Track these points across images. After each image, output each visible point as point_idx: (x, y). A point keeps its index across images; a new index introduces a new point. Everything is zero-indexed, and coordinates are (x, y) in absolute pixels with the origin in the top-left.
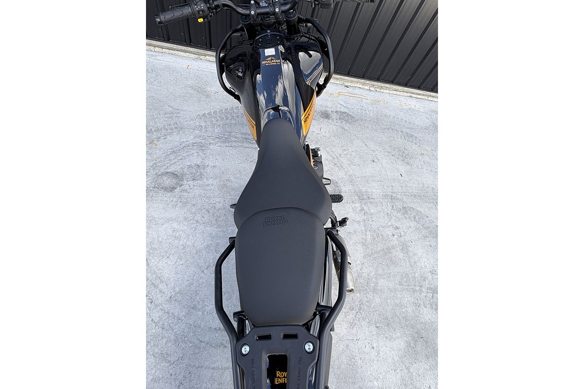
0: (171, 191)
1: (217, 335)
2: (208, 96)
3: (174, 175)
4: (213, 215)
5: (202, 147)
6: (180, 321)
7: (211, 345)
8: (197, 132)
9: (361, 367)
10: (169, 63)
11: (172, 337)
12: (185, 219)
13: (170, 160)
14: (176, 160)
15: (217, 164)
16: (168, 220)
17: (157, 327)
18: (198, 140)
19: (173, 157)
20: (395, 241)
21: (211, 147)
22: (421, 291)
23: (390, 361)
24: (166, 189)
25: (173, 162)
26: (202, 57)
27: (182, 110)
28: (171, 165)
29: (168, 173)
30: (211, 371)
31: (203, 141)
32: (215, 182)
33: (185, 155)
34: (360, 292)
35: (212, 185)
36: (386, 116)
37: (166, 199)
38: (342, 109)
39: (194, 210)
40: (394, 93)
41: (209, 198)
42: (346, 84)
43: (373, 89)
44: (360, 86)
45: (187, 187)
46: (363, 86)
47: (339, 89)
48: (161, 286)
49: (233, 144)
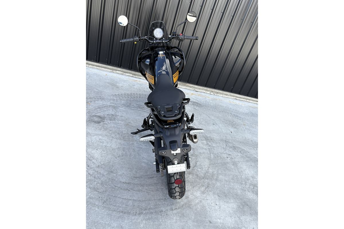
0: (98, 123)
1: (124, 185)
2: (118, 87)
3: (100, 117)
4: (121, 136)
5: (115, 108)
6: (104, 176)
7: (121, 189)
8: (112, 101)
9: (210, 212)
10: (96, 72)
11: (100, 182)
12: (106, 135)
13: (97, 111)
14: (101, 111)
15: (123, 115)
16: (97, 135)
17: (91, 177)
18: (113, 105)
19: (99, 110)
20: (228, 160)
21: (120, 108)
22: (246, 184)
23: (227, 212)
24: (95, 122)
25: (99, 112)
26: (114, 71)
27: (104, 92)
28: (98, 113)
29: (96, 116)
30: (122, 199)
31: (115, 105)
32: (122, 123)
33: (105, 110)
34: (208, 179)
35: (121, 123)
36: (221, 106)
37: (95, 126)
38: (194, 101)
39: (111, 132)
40: (226, 96)
41: (119, 128)
42: (196, 90)
43: (212, 94)
44: (205, 92)
45: (107, 123)
46: (206, 92)
47: (192, 92)
48: (93, 161)
49: (132, 108)
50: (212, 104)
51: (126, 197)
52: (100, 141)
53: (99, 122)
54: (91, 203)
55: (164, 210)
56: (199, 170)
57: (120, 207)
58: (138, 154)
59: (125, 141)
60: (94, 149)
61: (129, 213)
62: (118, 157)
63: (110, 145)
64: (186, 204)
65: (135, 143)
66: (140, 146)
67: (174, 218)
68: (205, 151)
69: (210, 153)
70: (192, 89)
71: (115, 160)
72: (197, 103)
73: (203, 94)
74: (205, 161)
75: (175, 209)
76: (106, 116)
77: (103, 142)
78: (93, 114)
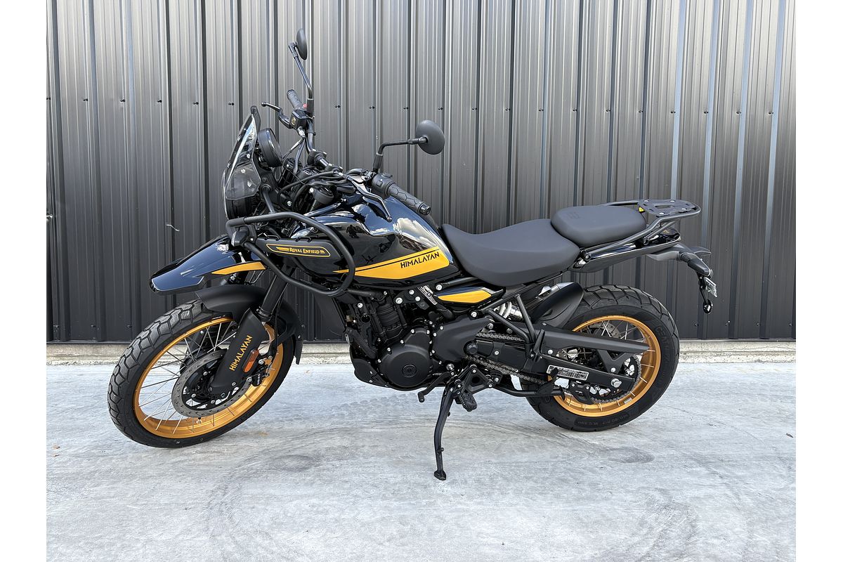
0: (300, 471)
3: (302, 457)
8: (336, 420)
16: (301, 497)
24: (290, 470)
35: (376, 462)
36: (713, 383)
37: (293, 478)
39: (347, 486)
40: (718, 359)
41: (374, 474)
45: (330, 466)
49: (406, 425)
52: (315, 509)
53: (303, 468)
56: (715, 541)
58: (458, 525)
59: (401, 499)
60: (298, 531)
62: (388, 541)
63: (352, 515)
65: (439, 501)
66: (459, 506)
68: (711, 491)
69: (736, 494)
71: (378, 550)
74: (726, 516)
76: (323, 452)
77: (327, 512)
78: (281, 454)
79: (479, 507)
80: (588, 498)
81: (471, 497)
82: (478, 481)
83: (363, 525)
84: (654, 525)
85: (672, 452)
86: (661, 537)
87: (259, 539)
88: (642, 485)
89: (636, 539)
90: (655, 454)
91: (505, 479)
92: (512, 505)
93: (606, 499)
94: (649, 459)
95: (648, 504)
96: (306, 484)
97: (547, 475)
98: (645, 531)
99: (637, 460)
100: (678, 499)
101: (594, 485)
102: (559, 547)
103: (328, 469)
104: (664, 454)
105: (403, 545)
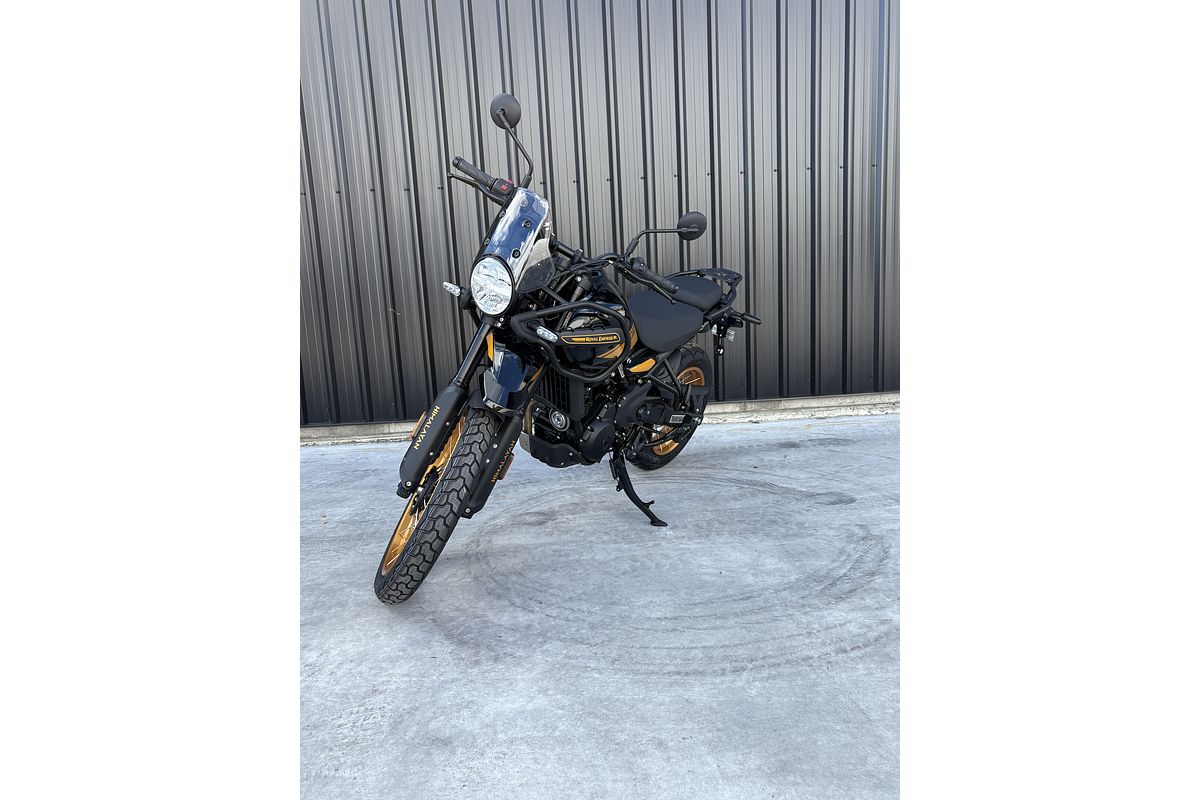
1: (663, 623)
30: (666, 650)
38: (821, 437)
39: (583, 534)
42: (819, 415)
43: (878, 412)
44: (849, 412)
45: (565, 520)
46: (856, 412)
47: (809, 422)
48: (551, 591)
50: (887, 433)
51: (678, 645)
53: (541, 523)
54: (573, 667)
55: (816, 656)
57: (667, 664)
58: (681, 560)
59: (630, 543)
60: (546, 571)
61: (702, 673)
64: (887, 634)
65: (664, 543)
66: (681, 546)
67: (860, 666)
70: (802, 417)
72: (835, 440)
73: (845, 419)
75: (853, 649)
76: (557, 509)
77: (568, 555)
78: (521, 512)
79: (699, 546)
80: (795, 535)
81: (690, 539)
82: (697, 525)
83: (600, 563)
84: (853, 553)
85: (873, 494)
86: (857, 561)
87: (514, 578)
88: (843, 522)
89: (836, 564)
90: (858, 497)
91: (721, 522)
92: (727, 543)
93: (811, 535)
94: (852, 501)
95: (848, 537)
96: (547, 535)
97: (758, 518)
98: (844, 558)
99: (841, 502)
100: (876, 531)
101: (800, 525)
102: (769, 573)
103: (564, 522)
104: (866, 496)
105: (636, 577)
